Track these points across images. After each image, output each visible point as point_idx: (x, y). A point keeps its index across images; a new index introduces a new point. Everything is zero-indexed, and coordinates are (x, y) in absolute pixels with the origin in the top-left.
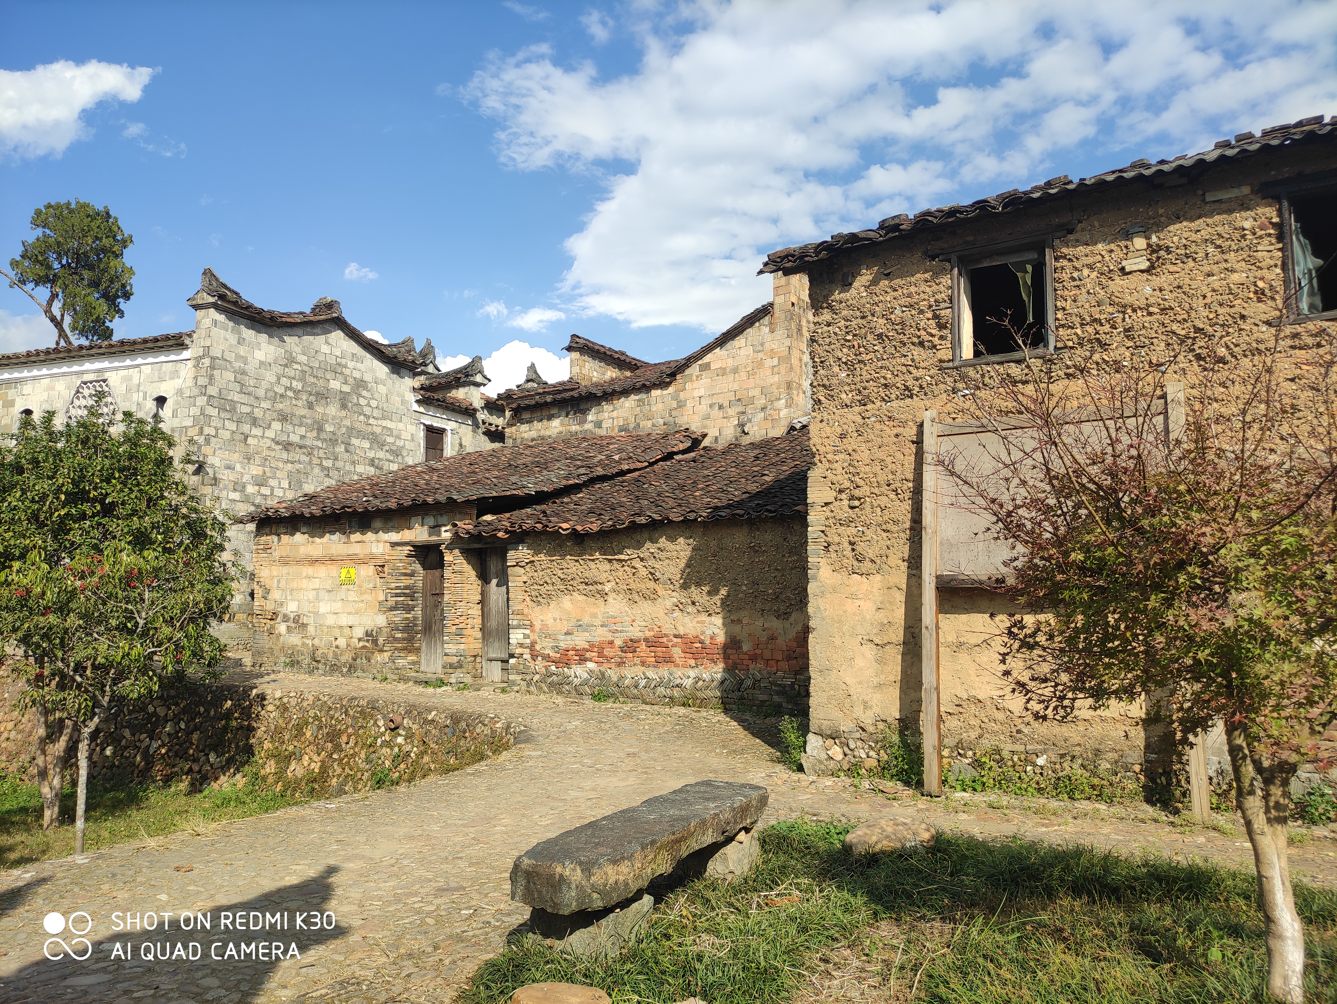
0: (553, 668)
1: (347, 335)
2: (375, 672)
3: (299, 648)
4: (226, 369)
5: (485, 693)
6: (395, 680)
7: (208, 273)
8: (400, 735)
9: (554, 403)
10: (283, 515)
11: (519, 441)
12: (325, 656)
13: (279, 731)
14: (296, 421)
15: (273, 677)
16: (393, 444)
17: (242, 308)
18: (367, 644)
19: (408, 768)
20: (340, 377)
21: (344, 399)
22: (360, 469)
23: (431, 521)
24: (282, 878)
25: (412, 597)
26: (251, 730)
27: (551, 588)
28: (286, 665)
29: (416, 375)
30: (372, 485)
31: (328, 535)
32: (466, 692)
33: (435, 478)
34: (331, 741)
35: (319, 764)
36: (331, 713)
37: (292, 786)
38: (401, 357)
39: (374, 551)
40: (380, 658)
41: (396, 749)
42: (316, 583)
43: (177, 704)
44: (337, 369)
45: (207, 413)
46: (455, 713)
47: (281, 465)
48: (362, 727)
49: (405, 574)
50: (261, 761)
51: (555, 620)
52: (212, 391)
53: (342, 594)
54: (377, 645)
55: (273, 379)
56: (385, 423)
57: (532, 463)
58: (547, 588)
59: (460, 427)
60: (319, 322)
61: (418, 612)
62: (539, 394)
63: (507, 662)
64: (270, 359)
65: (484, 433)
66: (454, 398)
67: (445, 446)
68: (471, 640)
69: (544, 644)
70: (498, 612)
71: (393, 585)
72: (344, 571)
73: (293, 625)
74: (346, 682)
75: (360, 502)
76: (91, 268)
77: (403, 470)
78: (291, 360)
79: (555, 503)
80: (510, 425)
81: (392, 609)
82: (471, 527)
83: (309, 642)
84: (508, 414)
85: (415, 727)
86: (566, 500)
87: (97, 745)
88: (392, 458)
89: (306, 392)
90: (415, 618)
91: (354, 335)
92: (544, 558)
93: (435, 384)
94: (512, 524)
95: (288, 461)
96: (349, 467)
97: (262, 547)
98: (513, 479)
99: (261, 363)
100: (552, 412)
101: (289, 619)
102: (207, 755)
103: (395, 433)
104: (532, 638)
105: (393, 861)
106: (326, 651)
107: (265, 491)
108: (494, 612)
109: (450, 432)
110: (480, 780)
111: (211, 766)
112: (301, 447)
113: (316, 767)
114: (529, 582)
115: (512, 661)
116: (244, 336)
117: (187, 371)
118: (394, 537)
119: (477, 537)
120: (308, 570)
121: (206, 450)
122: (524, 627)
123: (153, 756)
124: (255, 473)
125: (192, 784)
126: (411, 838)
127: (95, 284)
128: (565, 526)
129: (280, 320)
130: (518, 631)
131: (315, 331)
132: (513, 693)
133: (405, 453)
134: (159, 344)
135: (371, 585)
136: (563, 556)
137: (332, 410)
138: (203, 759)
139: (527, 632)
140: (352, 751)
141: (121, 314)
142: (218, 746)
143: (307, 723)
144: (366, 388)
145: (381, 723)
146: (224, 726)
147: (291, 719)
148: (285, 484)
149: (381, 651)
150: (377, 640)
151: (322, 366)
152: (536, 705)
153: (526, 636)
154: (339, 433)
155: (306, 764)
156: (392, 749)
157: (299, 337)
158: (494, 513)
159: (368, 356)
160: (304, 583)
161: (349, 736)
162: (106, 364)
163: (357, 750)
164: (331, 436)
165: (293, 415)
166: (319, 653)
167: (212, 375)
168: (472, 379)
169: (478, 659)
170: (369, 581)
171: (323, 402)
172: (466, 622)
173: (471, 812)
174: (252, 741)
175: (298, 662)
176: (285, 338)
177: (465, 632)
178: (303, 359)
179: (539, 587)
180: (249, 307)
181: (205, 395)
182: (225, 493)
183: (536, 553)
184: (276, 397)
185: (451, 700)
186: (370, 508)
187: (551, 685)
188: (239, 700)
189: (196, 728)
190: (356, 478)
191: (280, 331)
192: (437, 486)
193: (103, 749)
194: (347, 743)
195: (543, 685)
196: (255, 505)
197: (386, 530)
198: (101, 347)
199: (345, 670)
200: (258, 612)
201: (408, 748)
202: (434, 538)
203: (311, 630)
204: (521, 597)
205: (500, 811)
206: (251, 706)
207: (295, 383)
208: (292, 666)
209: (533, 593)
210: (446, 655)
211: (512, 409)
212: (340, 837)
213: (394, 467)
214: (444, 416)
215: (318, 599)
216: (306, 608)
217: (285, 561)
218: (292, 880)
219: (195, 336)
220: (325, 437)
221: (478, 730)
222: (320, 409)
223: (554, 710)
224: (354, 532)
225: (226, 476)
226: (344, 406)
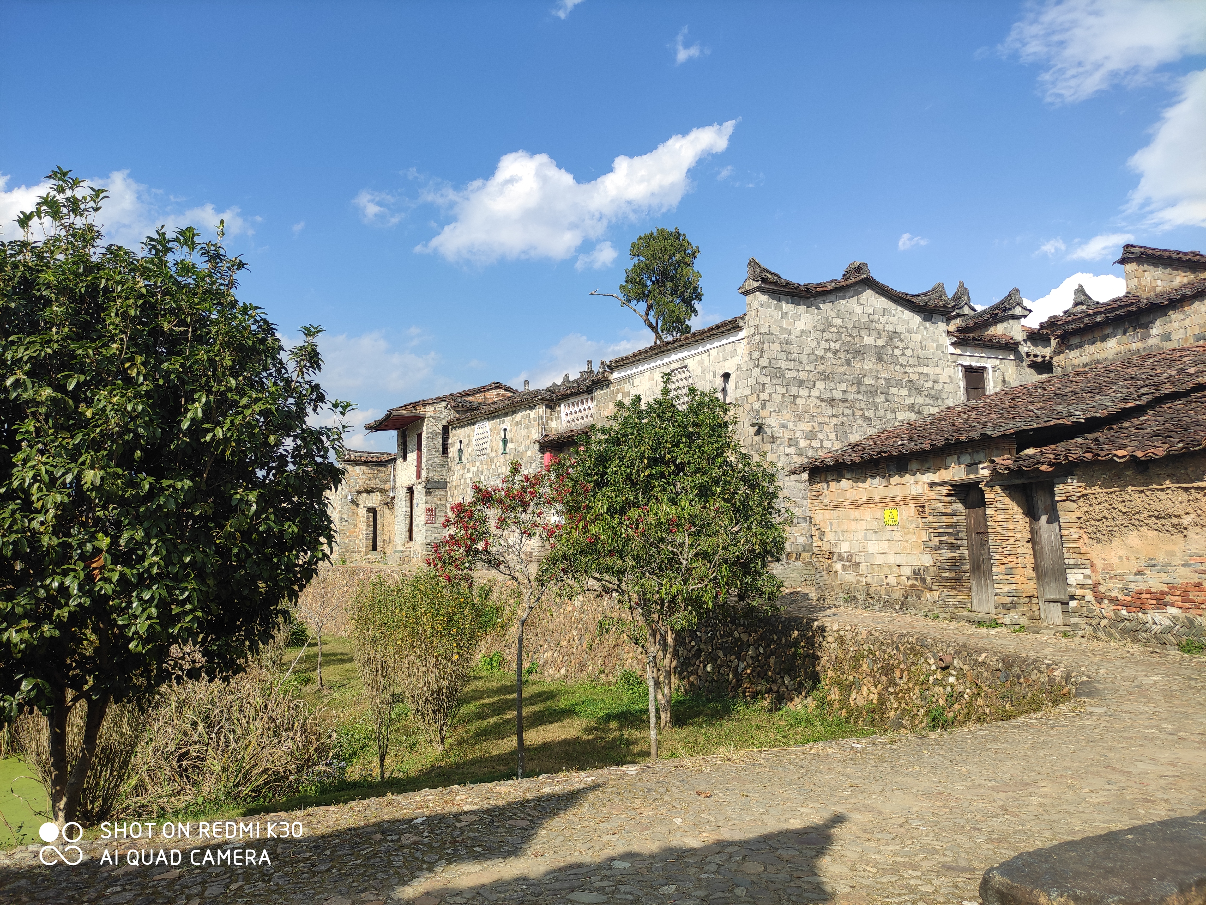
0: (1124, 612)
1: (877, 292)
2: (926, 610)
3: (854, 585)
4: (773, 341)
5: (1045, 636)
6: (946, 619)
7: (753, 263)
8: (952, 675)
9: (1107, 323)
10: (828, 464)
11: (1069, 369)
12: (878, 592)
13: (838, 662)
14: (837, 379)
15: (834, 610)
16: (932, 388)
17: (782, 287)
18: (916, 583)
19: (963, 709)
20: (875, 333)
21: (880, 352)
22: (901, 416)
23: (967, 459)
24: (787, 820)
25: (956, 536)
26: (816, 658)
27: (1111, 523)
28: (845, 601)
29: (949, 320)
30: (910, 430)
31: (869, 479)
32: (1022, 634)
33: (974, 416)
34: (886, 675)
35: (877, 695)
36: (884, 647)
37: (855, 713)
38: (931, 304)
39: (914, 492)
40: (930, 596)
41: (949, 689)
42: (863, 525)
43: (756, 632)
44: (870, 326)
45: (761, 381)
46: (1007, 657)
47: (827, 419)
48: (913, 663)
49: (946, 514)
50: (826, 688)
51: (1120, 558)
52: (764, 362)
53: (887, 534)
54: (925, 583)
55: (814, 344)
56: (921, 370)
57: (1083, 389)
58: (1107, 523)
59: (1001, 364)
60: (850, 286)
61: (964, 551)
62: (1089, 315)
63: (1067, 604)
64: (809, 327)
65: (1029, 366)
66: (992, 335)
67: (987, 384)
68: (1023, 579)
69: (1110, 586)
70: (1052, 551)
71: (935, 525)
72: (887, 513)
73: (847, 564)
74: (899, 618)
75: (896, 445)
76: (671, 279)
77: (942, 412)
78: (828, 325)
79: (1113, 429)
80: (1057, 353)
81: (936, 548)
82: (1010, 462)
83: (863, 579)
84: (1054, 342)
85: (966, 668)
86: (1125, 425)
87: (700, 662)
88: (931, 402)
89: (844, 351)
90: (962, 557)
91: (883, 291)
92: (1099, 491)
93: (971, 325)
94: (1057, 456)
95: (833, 416)
96: (890, 415)
97: (814, 494)
98: (1059, 408)
99: (802, 331)
100: (1106, 332)
101: (843, 558)
102: (783, 678)
103: (932, 378)
104: (1094, 578)
105: (903, 820)
106: (879, 588)
107: (816, 444)
108: (1046, 550)
109: (990, 370)
110: (1025, 735)
111: (787, 687)
112: (843, 402)
113: (874, 698)
114: (1084, 517)
115: (1072, 603)
116: (786, 310)
117: (743, 348)
118: (932, 477)
119: (1017, 473)
120: (855, 513)
121: (764, 413)
122: (1083, 566)
123: (741, 674)
124: (805, 429)
125: (772, 702)
126: (929, 794)
127: (675, 292)
128: (1120, 453)
129: (814, 290)
130: (1076, 570)
131: (847, 294)
132: (1077, 638)
133: (944, 396)
134: (721, 330)
135: (914, 526)
136: (1123, 488)
137: (869, 364)
138: (780, 680)
139: (1088, 572)
140: (906, 687)
141: (695, 311)
142: (790, 670)
143: (863, 656)
144: (899, 339)
145: (931, 661)
146: (793, 653)
147: (848, 651)
148: (833, 436)
149: (930, 589)
150: (925, 578)
151: (856, 325)
152: (1104, 653)
153: (1086, 577)
154: (877, 385)
155: (865, 694)
156: (944, 688)
157: (833, 302)
158: (1036, 446)
159: (899, 308)
160: (853, 525)
161: (902, 672)
162: (685, 353)
163: (910, 685)
164: (870, 388)
165: (834, 373)
166: (872, 590)
167: (763, 349)
168: (1010, 313)
169: (1035, 601)
170: (912, 522)
171: (860, 358)
172: (1016, 561)
173: (1005, 773)
174: (818, 668)
175: (855, 598)
176: (821, 306)
177: (1015, 572)
178: (838, 321)
179: (1097, 523)
180: (787, 284)
181: (758, 366)
182: (782, 448)
183: (1090, 485)
184: (817, 360)
185: (1004, 642)
186: (904, 452)
187: (1123, 631)
188: (804, 631)
189: (772, 654)
190: (897, 424)
191: (816, 301)
192: (975, 424)
193: (705, 666)
194: (901, 678)
195: (1113, 631)
196: (808, 457)
197: (923, 472)
198: (680, 341)
199: (898, 607)
200: (817, 552)
201: (961, 688)
202: (972, 476)
203: (863, 568)
204: (1076, 535)
205: (1040, 777)
206: (813, 636)
207: (833, 345)
208: (850, 601)
209: (1090, 530)
210: (997, 595)
211: (1058, 336)
212: (857, 782)
213: (935, 410)
214: (983, 355)
215: (866, 539)
216: (856, 549)
217: (834, 505)
218: (796, 824)
219: (747, 318)
220: (865, 389)
221: (1034, 677)
222: (857, 365)
223: (1127, 660)
224: (893, 476)
225: (781, 434)
226: (880, 359)
